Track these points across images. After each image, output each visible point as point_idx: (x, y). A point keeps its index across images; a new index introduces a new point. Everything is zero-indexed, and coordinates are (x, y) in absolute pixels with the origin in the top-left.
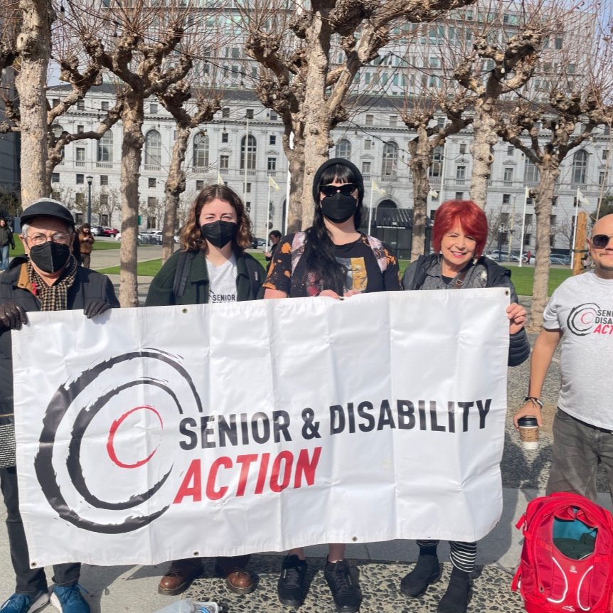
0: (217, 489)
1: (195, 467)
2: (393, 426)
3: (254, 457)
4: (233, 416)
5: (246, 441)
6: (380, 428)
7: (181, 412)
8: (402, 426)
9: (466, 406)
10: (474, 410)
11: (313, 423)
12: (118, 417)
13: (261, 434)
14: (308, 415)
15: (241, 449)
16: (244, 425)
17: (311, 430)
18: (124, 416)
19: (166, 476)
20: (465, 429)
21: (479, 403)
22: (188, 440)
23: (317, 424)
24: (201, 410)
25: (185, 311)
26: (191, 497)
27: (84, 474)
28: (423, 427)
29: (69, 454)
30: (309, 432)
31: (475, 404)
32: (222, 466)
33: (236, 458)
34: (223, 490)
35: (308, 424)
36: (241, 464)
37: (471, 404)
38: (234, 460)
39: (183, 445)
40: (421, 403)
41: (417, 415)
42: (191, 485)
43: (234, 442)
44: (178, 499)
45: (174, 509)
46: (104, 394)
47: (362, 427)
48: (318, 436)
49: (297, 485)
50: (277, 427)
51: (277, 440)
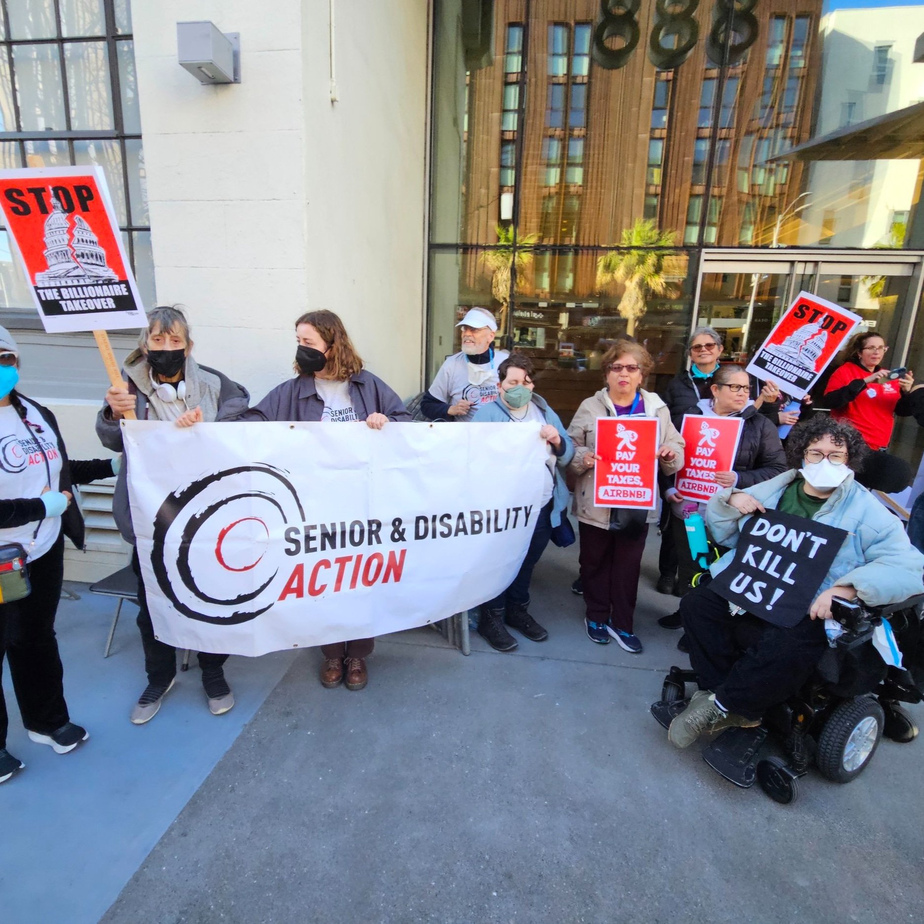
0: (317, 587)
1: (299, 570)
2: (466, 533)
3: (349, 559)
4: (333, 525)
5: (343, 545)
6: (456, 535)
7: (286, 522)
8: (474, 532)
9: (517, 510)
10: (522, 513)
11: (401, 530)
12: (226, 527)
13: (357, 539)
14: (397, 523)
15: (339, 552)
16: (343, 533)
17: (398, 535)
18: (232, 526)
19: (271, 579)
20: (514, 526)
21: (526, 508)
22: (293, 547)
23: (404, 530)
24: (304, 519)
25: (292, 427)
26: (295, 595)
27: (193, 574)
28: (488, 531)
29: (178, 556)
30: (397, 536)
31: (523, 509)
32: (322, 567)
33: (334, 560)
34: (323, 587)
35: (396, 530)
36: (338, 564)
37: (520, 509)
38: (332, 561)
39: (288, 552)
40: (488, 512)
41: (484, 522)
42: (294, 585)
43: (333, 546)
44: (282, 597)
45: (279, 605)
46: (214, 503)
47: (442, 534)
48: (404, 540)
49: (385, 580)
50: (371, 532)
51: (370, 543)
